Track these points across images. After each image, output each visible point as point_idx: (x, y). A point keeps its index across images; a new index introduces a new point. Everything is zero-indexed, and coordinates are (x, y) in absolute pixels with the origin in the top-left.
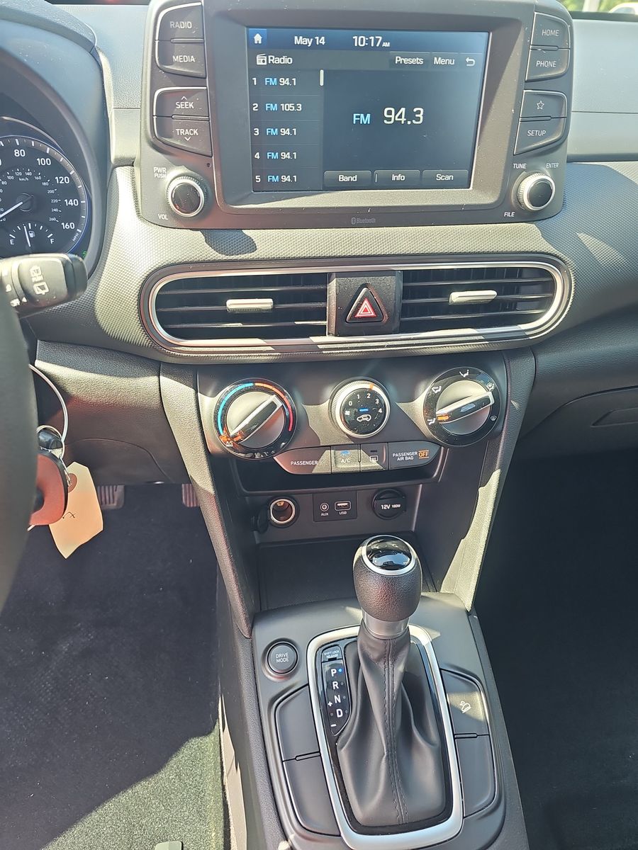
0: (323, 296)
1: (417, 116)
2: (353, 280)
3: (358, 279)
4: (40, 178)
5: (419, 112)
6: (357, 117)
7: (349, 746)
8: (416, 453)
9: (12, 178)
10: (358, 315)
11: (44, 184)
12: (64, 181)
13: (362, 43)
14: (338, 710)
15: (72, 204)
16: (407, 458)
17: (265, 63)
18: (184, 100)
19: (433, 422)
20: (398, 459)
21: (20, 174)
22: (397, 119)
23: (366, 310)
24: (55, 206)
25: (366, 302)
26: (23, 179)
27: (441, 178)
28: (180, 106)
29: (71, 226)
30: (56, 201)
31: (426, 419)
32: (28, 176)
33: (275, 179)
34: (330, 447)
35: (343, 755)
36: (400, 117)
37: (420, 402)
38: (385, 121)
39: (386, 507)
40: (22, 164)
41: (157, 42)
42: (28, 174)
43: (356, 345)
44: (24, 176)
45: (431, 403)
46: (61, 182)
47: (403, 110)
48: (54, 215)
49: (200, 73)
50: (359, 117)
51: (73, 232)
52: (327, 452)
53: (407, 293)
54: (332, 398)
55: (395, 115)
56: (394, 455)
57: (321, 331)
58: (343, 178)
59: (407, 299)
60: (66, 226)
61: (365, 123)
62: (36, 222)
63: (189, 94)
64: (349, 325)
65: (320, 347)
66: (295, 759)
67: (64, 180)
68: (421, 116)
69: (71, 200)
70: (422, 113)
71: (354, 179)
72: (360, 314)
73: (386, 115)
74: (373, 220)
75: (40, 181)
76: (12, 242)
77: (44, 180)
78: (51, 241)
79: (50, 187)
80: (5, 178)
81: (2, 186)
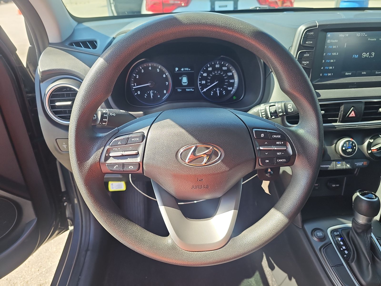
0: (339, 110)
1: (372, 55)
2: (349, 105)
3: (351, 104)
4: (222, 73)
5: (373, 54)
6: (354, 56)
7: (355, 261)
8: (363, 163)
9: (214, 74)
10: (349, 116)
11: (224, 75)
13: (359, 35)
14: (345, 251)
15: (232, 81)
16: (360, 165)
17: (330, 42)
18: (307, 54)
19: (370, 152)
20: (357, 165)
21: (216, 72)
22: (366, 56)
23: (353, 114)
25: (353, 112)
27: (377, 73)
28: (305, 55)
29: (231, 88)
30: (227, 81)
31: (367, 151)
33: (326, 75)
34: (334, 161)
35: (353, 265)
36: (367, 55)
37: (366, 144)
38: (362, 57)
39: (334, 186)
40: (218, 69)
41: (302, 38)
43: (347, 126)
44: (218, 73)
45: (370, 145)
47: (368, 53)
48: (226, 85)
49: (313, 46)
50: (355, 56)
51: (231, 90)
52: (333, 162)
53: (366, 109)
54: (336, 144)
55: (366, 55)
56: (355, 163)
57: (336, 121)
58: (347, 74)
59: (365, 111)
60: (229, 89)
61: (356, 57)
62: (220, 87)
63: (308, 52)
64: (346, 119)
65: (335, 126)
66: (335, 266)
67: (230, 74)
68: (373, 55)
70: (374, 54)
71: (350, 74)
72: (351, 116)
73: (363, 55)
74: (356, 86)
75: (222, 75)
76: (212, 94)
77: (224, 74)
78: (224, 94)
79: (225, 76)
80: (212, 74)
81: (210, 76)
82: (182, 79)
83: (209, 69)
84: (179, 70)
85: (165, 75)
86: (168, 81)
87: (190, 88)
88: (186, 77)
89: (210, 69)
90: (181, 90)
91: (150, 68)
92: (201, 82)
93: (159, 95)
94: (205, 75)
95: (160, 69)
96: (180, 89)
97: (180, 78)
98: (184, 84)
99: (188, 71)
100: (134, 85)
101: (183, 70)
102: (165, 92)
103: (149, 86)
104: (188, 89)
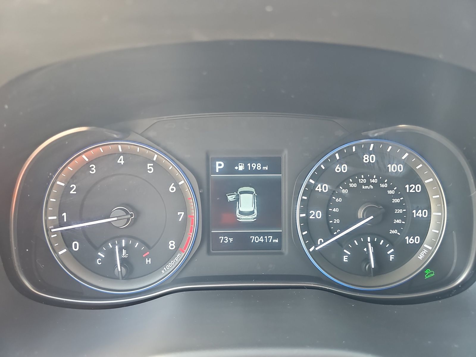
4: (386, 186)
9: (355, 185)
11: (390, 192)
12: (415, 189)
15: (420, 215)
21: (365, 181)
24: (399, 216)
26: (367, 187)
29: (416, 240)
30: (400, 211)
32: (373, 184)
40: (368, 170)
42: (373, 181)
44: (368, 183)
46: (411, 191)
48: (397, 227)
51: (416, 248)
60: (410, 240)
62: (378, 235)
69: (420, 211)
75: (386, 189)
76: (345, 259)
77: (390, 188)
78: (391, 258)
79: (396, 196)
80: (346, 187)
81: (340, 195)
82: (238, 199)
83: (338, 169)
84: (230, 168)
85: (176, 185)
86: (185, 209)
87: (264, 234)
88: (251, 193)
89: (342, 168)
90: (231, 240)
91: (121, 161)
92: (308, 215)
93: (148, 257)
94: (322, 188)
95: (156, 165)
96: (229, 235)
97: (231, 198)
98: (243, 219)
99: (262, 172)
100: (61, 218)
101: (241, 168)
102: (172, 245)
103: (113, 223)
104: (259, 234)
